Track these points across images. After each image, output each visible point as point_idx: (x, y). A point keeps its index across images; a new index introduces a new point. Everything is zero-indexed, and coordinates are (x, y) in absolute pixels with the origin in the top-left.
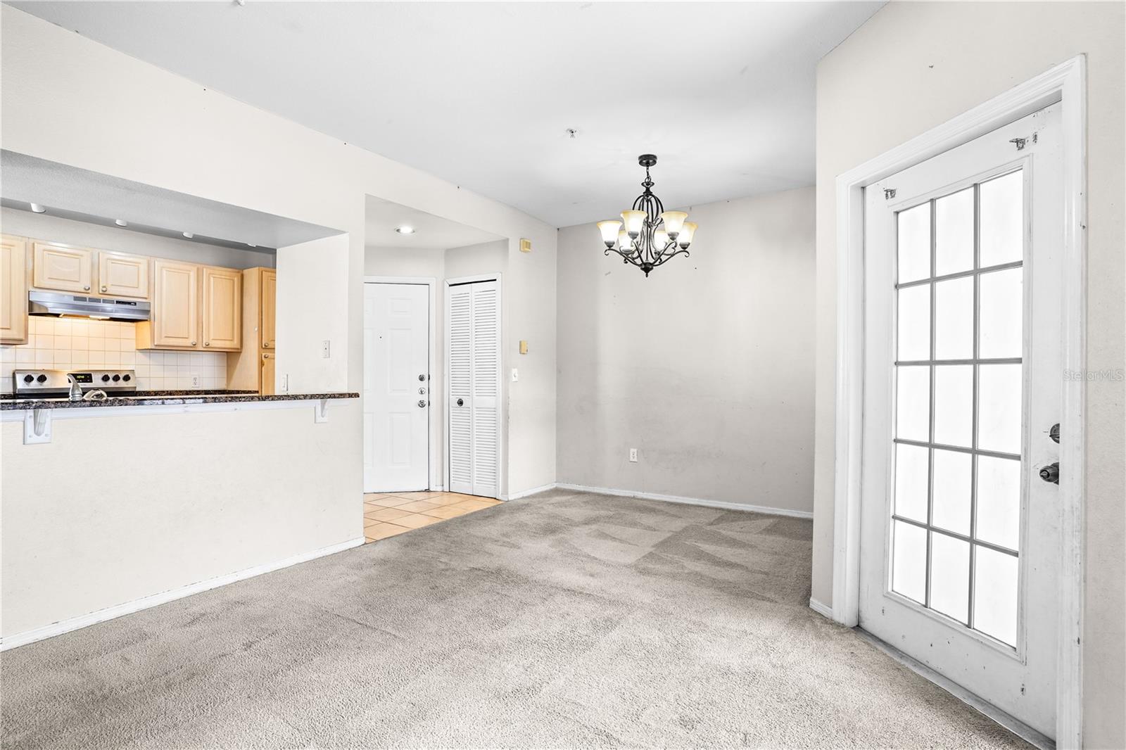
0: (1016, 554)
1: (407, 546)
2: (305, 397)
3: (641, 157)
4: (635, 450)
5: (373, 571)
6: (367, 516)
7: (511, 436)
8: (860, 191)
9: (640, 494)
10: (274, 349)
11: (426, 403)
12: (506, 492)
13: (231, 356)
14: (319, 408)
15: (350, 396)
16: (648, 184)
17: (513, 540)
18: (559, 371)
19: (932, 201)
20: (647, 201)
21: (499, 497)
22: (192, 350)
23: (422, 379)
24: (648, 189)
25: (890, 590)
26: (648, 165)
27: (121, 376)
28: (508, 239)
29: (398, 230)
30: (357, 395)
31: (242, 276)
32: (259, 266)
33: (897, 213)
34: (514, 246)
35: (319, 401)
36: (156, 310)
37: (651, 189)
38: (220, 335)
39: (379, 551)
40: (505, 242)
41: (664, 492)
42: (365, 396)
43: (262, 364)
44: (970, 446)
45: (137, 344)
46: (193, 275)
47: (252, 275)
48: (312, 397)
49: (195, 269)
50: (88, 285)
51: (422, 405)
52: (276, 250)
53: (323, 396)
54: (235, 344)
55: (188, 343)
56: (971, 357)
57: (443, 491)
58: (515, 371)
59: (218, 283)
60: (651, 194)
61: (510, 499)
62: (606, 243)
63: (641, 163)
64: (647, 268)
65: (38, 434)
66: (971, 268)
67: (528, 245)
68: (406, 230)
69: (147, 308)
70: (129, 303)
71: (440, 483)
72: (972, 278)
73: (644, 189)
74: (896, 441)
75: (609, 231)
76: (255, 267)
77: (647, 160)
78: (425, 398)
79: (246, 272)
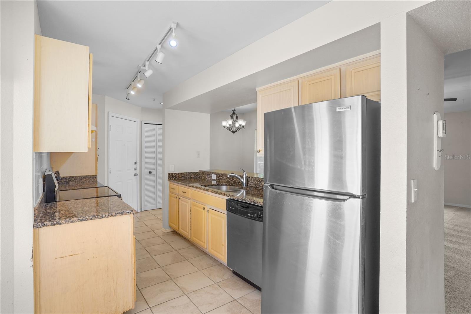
20: (234, 115)
23: (135, 163)
24: (234, 112)
37: (235, 112)
60: (235, 113)
64: (234, 132)
73: (233, 112)
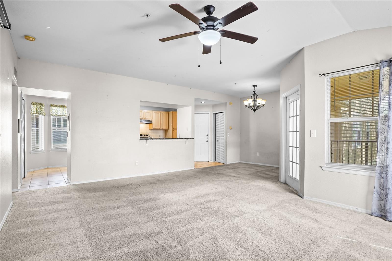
0: (299, 164)
1: (203, 169)
2: (184, 139)
3: (253, 86)
4: (258, 153)
5: (196, 172)
6: (195, 165)
7: (227, 149)
8: (286, 98)
9: (259, 164)
10: (177, 129)
11: (208, 141)
12: (226, 162)
13: (166, 131)
14: (186, 141)
15: (192, 138)
16: (255, 92)
17: (225, 170)
18: (240, 134)
19: (293, 102)
20: (255, 95)
21: (225, 163)
22: (159, 129)
23: (207, 135)
24: (255, 93)
25: (289, 175)
27: (145, 135)
28: (226, 103)
29: (202, 102)
30: (193, 138)
31: (169, 113)
32: (172, 111)
33: (290, 103)
34: (228, 104)
35: (186, 139)
36: (153, 121)
37: (256, 93)
38: (164, 127)
39: (197, 170)
40: (226, 104)
41: (265, 163)
42: (195, 139)
43: (173, 132)
44: (296, 146)
45: (149, 128)
46: (160, 114)
47: (171, 113)
48: (185, 139)
49: (160, 112)
50: (143, 117)
51: (207, 141)
52: (177, 109)
53: (187, 139)
54: (167, 128)
55: (159, 128)
56: (296, 131)
57: (212, 162)
58: (228, 133)
59: (164, 115)
61: (227, 163)
63: (253, 87)
64: (254, 110)
65: (147, 144)
66: (296, 115)
67: (232, 103)
68: (203, 102)
69: (152, 121)
70: (149, 120)
71: (211, 160)
72: (296, 117)
73: (254, 93)
74: (290, 146)
75: (246, 103)
76: (171, 111)
77: (255, 86)
78: (208, 140)
79: (169, 112)
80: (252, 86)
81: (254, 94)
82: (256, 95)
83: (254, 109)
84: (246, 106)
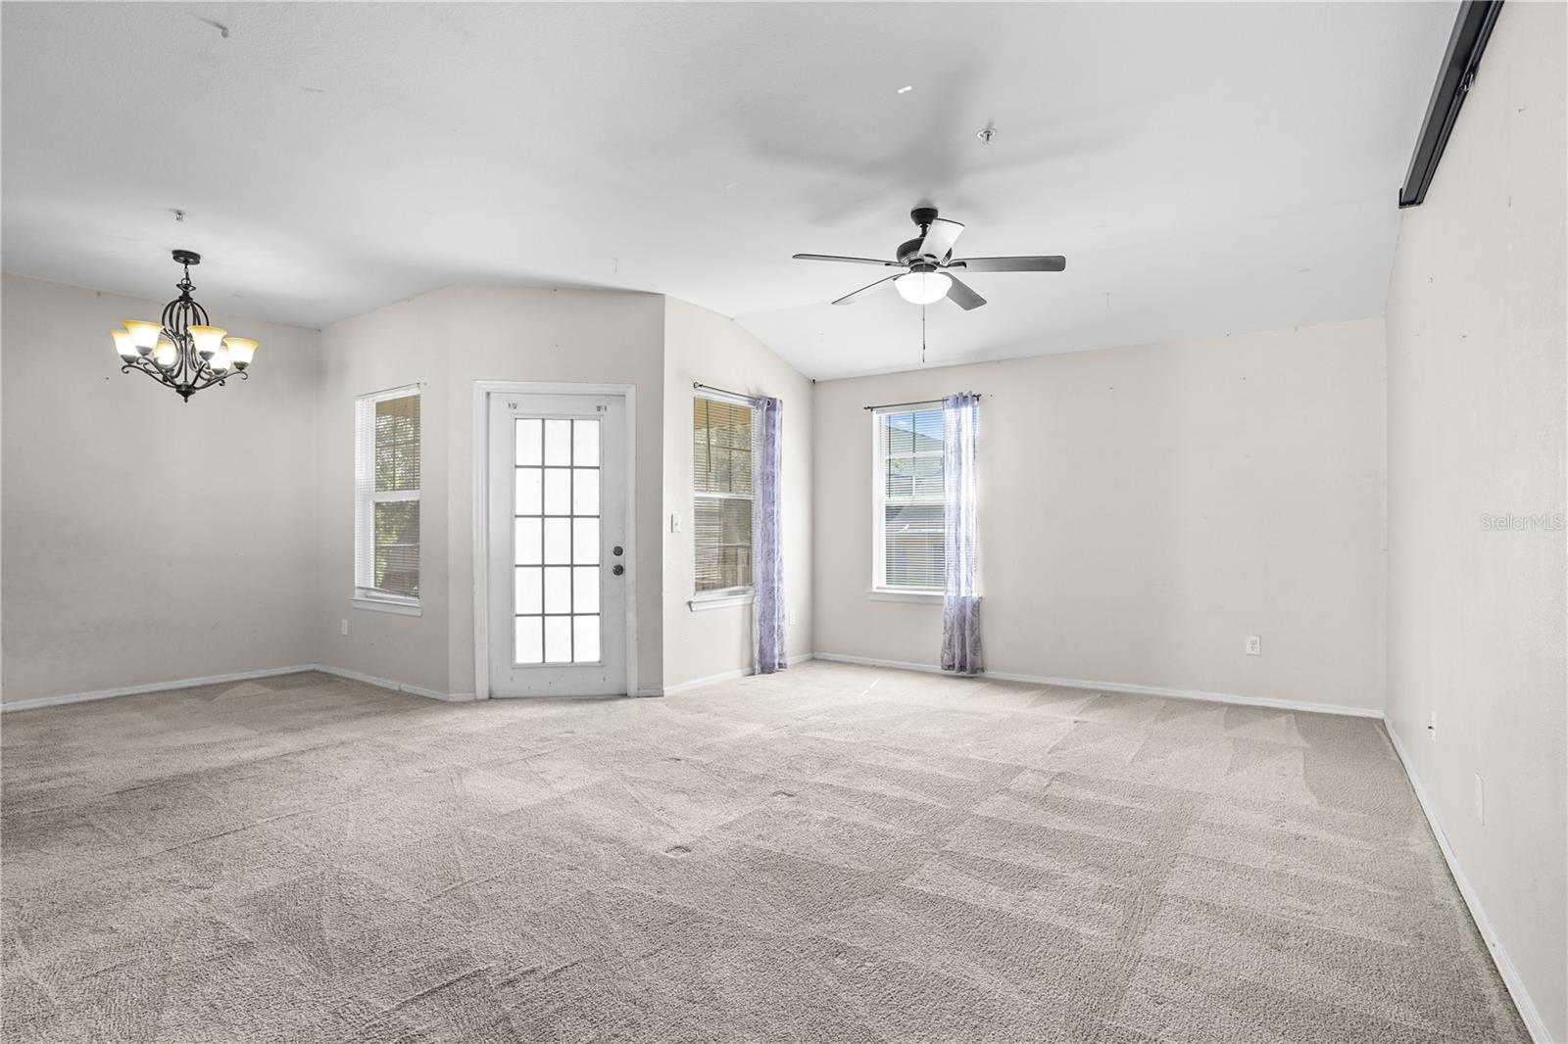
0: (598, 612)
3: (176, 253)
16: (186, 287)
19: (544, 420)
20: (187, 308)
24: (186, 293)
26: (186, 262)
33: (517, 420)
37: (192, 294)
44: (568, 563)
56: (569, 514)
60: (191, 300)
62: (122, 356)
63: (176, 258)
64: (186, 391)
66: (568, 465)
72: (568, 470)
77: (186, 257)
80: (172, 256)
81: (181, 299)
82: (194, 310)
83: (179, 381)
84: (130, 361)
